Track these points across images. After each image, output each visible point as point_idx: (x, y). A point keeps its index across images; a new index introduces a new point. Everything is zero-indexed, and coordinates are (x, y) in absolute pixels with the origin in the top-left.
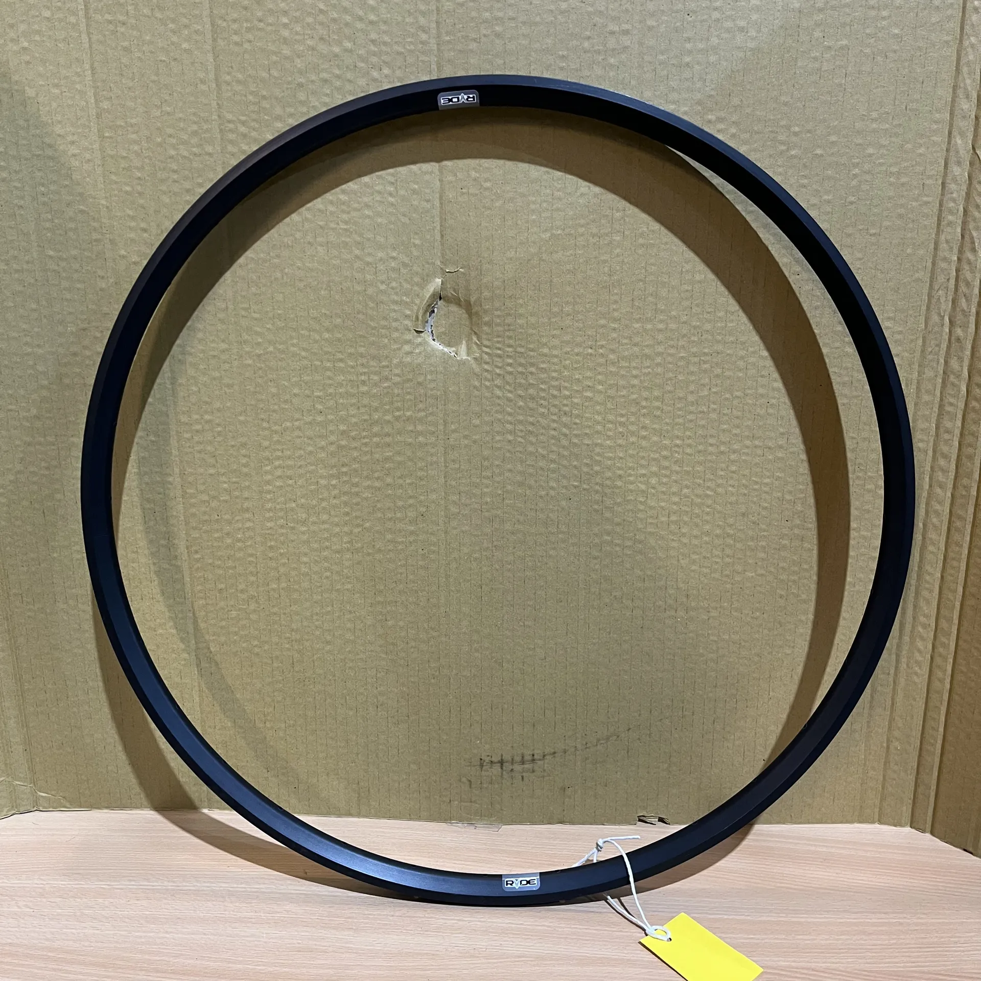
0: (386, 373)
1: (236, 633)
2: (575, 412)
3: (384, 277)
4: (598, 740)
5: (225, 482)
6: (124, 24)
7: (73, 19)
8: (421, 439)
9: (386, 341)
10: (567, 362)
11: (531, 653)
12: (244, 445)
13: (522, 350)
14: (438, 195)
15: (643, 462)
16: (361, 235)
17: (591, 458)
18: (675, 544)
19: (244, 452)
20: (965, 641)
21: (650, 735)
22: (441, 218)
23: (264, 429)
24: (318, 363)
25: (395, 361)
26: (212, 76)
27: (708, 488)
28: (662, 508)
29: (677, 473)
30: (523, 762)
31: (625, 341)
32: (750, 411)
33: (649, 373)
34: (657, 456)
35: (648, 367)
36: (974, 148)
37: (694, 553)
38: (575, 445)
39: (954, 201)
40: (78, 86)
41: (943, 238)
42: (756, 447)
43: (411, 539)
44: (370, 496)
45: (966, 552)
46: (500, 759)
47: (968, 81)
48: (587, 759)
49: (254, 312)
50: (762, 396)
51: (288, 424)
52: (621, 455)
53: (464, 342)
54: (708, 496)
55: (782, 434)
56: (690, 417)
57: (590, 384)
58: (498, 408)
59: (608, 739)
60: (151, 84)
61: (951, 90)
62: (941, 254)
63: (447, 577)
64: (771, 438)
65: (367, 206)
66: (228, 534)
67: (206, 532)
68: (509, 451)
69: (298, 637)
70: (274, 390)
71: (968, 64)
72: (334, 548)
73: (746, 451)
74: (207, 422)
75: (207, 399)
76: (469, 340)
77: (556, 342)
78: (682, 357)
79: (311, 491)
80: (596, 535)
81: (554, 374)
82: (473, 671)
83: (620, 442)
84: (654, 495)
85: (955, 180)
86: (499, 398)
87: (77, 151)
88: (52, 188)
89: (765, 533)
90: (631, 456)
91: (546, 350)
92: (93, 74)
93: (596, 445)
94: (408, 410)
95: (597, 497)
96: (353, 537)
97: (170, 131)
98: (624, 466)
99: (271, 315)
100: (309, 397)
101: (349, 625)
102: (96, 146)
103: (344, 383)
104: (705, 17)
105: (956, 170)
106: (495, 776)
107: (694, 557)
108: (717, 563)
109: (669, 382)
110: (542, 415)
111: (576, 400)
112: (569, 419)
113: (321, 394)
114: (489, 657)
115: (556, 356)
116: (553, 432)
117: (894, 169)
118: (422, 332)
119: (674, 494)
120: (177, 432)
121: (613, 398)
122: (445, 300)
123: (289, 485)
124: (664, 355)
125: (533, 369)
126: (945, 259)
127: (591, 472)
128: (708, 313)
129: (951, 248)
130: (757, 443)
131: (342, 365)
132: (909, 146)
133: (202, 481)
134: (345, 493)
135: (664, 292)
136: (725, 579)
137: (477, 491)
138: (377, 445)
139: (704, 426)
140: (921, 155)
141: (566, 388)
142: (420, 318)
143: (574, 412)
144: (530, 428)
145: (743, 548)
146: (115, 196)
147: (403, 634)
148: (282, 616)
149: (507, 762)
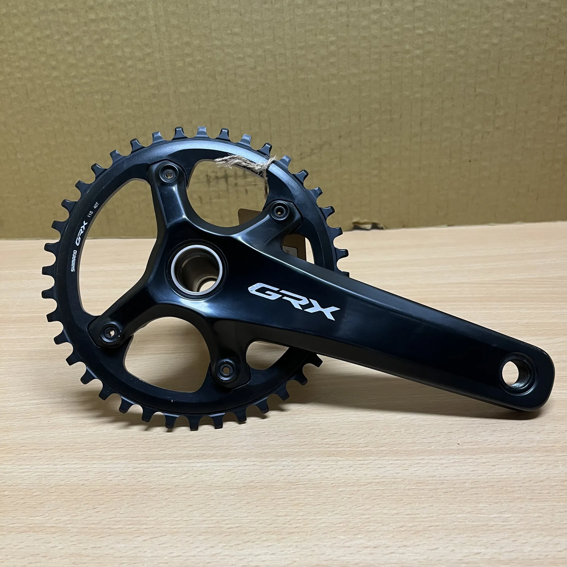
4: (312, 150)
11: (241, 63)
21: (360, 141)
46: (224, 174)
59: (321, 147)
69: (26, 65)
101: (69, 48)
147: (119, 53)
148: (8, 44)
149: (231, 176)
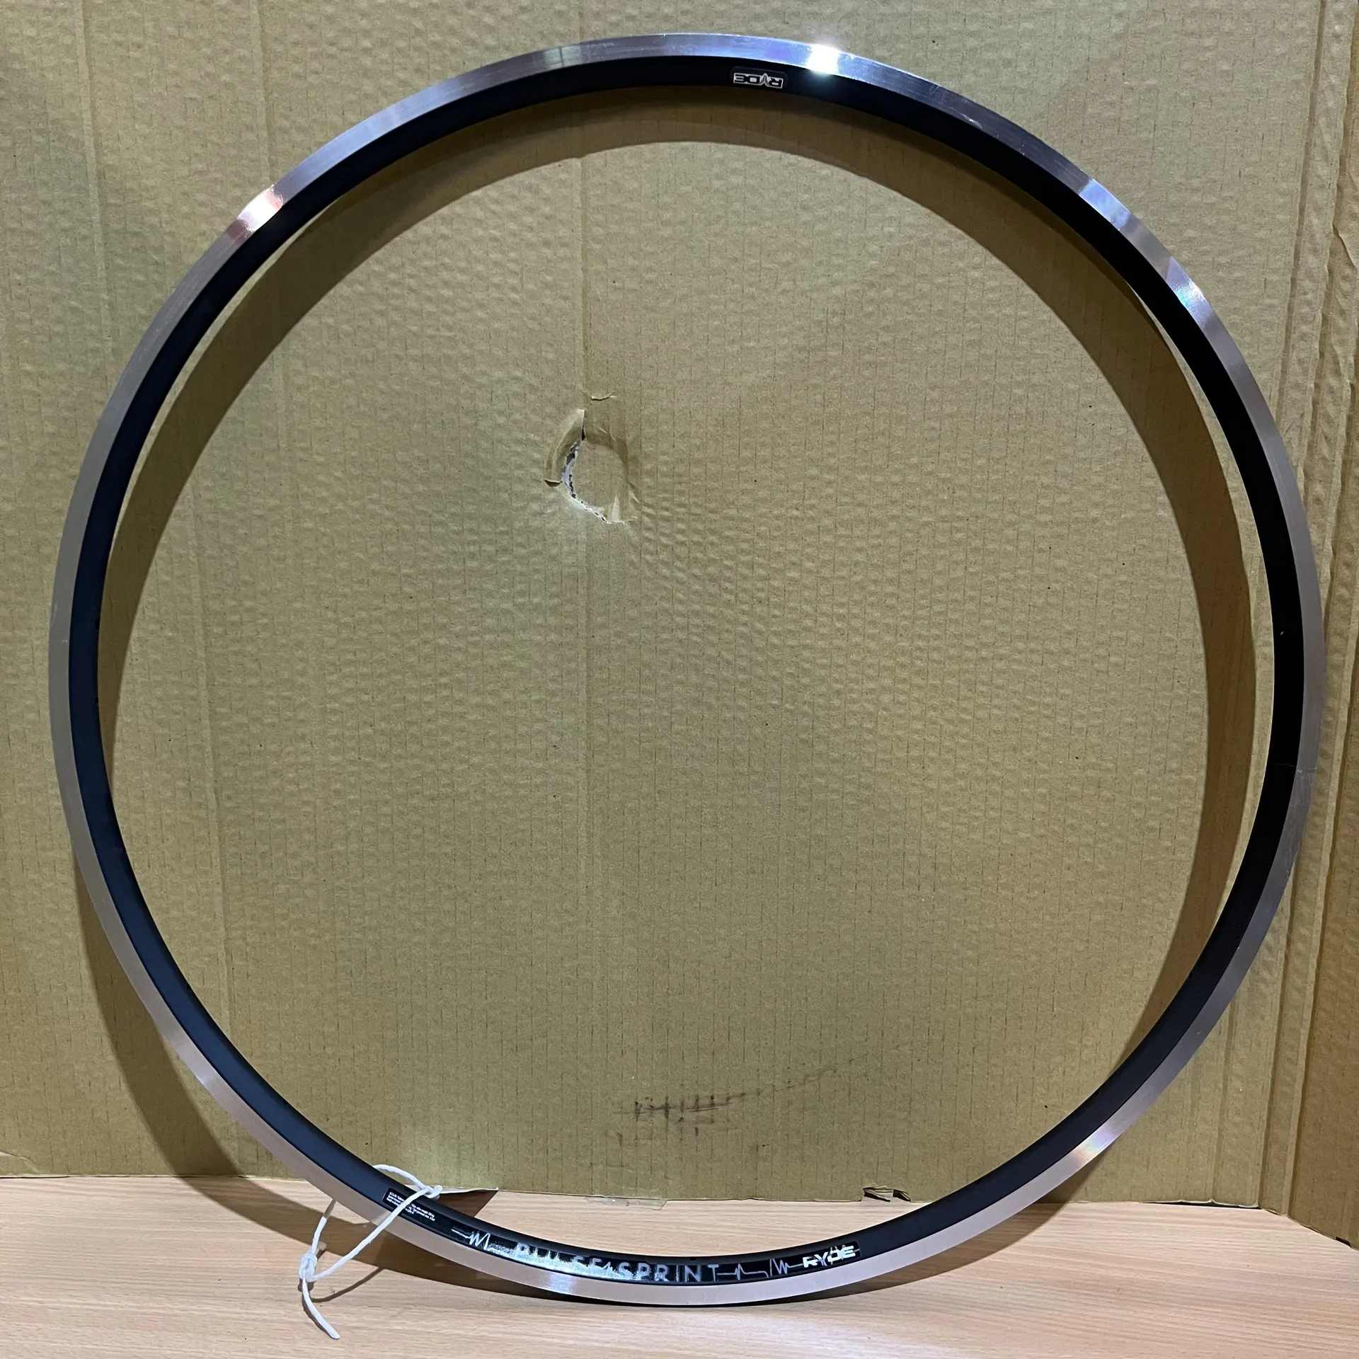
0: (504, 541)
1: (285, 917)
2: (774, 600)
3: (502, 406)
4: (807, 1076)
5: (272, 698)
6: (139, 46)
7: (68, 40)
8: (553, 637)
9: (505, 496)
10: (762, 528)
11: (709, 947)
12: (299, 645)
13: (698, 511)
14: (580, 291)
15: (870, 672)
16: (471, 346)
17: (797, 666)
18: (914, 790)
19: (299, 654)
20: (1334, 933)
21: (881, 1069)
22: (584, 323)
23: (330, 621)
24: (406, 527)
25: (517, 525)
26: (262, 120)
27: (965, 710)
28: (899, 738)
29: (920, 687)
30: (697, 1108)
31: (847, 499)
32: (1023, 601)
33: (880, 545)
34: (891, 663)
35: (878, 537)
36: (1336, 231)
37: (945, 803)
38: (775, 646)
39: (1309, 303)
40: (73, 134)
41: (1294, 356)
42: (1032, 651)
43: (538, 780)
44: (479, 718)
45: (1334, 804)
46: (663, 1103)
47: (1327, 138)
48: (790, 1103)
49: (318, 454)
50: (1041, 578)
51: (364, 614)
52: (840, 662)
53: (616, 499)
54: (962, 721)
55: (1069, 633)
56: (937, 608)
57: (794, 559)
58: (664, 593)
59: (820, 1074)
60: (175, 132)
61: (1303, 150)
62: (1291, 379)
63: (590, 835)
64: (1054, 639)
65: (481, 306)
66: (275, 772)
67: (244, 768)
68: (680, 655)
69: (374, 922)
70: (343, 565)
71: (1327, 112)
72: (427, 793)
73: (1018, 657)
74: (250, 610)
75: (247, 578)
76: (624, 495)
77: (746, 499)
78: (927, 524)
79: (396, 711)
80: (804, 777)
81: (745, 546)
82: (626, 974)
83: (836, 642)
84: (886, 720)
85: (1309, 274)
86: (665, 578)
87: (67, 224)
88: (34, 275)
89: (1046, 776)
90: (855, 663)
91: (733, 512)
92: (94, 116)
93: (805, 647)
94: (535, 595)
95: (805, 722)
96: (454, 778)
97: (201, 197)
98: (843, 678)
99: (341, 458)
100: (393, 575)
101: (447, 906)
102: (96, 217)
103: (445, 555)
104: (955, 46)
105: (1311, 261)
106: (657, 1128)
107: (944, 809)
108: (977, 818)
109: (908, 558)
110: (728, 604)
111: (776, 583)
112: (765, 609)
113: (412, 571)
114: (650, 953)
115: (746, 520)
116: (742, 629)
117: (1223, 260)
118: (556, 484)
119: (915, 718)
120: (205, 625)
121: (826, 579)
122: (589, 440)
123: (362, 702)
124: (901, 520)
125: (714, 539)
126: (1297, 386)
127: (796, 686)
128: (964, 460)
129: (1305, 371)
130: (1032, 645)
131: (440, 530)
132: (1243, 228)
133: (239, 695)
134: (445, 714)
135: (899, 431)
136: (990, 842)
137: (633, 712)
138: (492, 645)
139: (956, 622)
140: (1261, 240)
141: (760, 565)
142: (554, 463)
143: (772, 600)
144: (711, 622)
145: (1016, 796)
146: (123, 287)
147: (525, 919)
148: (351, 892)
149: (674, 1107)
